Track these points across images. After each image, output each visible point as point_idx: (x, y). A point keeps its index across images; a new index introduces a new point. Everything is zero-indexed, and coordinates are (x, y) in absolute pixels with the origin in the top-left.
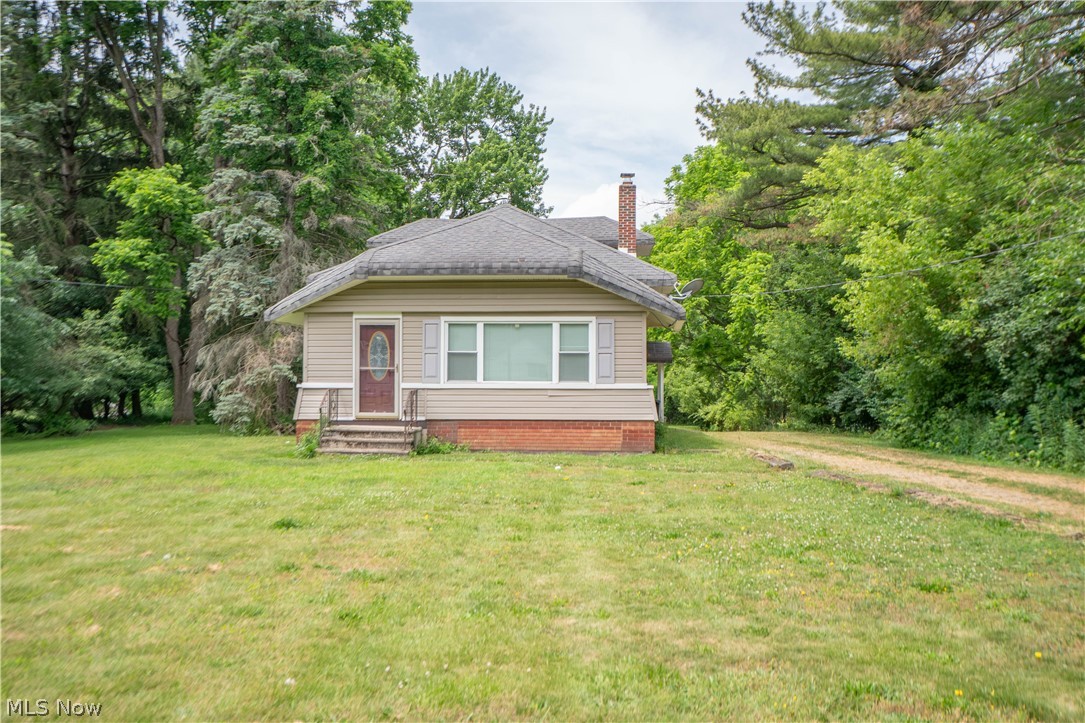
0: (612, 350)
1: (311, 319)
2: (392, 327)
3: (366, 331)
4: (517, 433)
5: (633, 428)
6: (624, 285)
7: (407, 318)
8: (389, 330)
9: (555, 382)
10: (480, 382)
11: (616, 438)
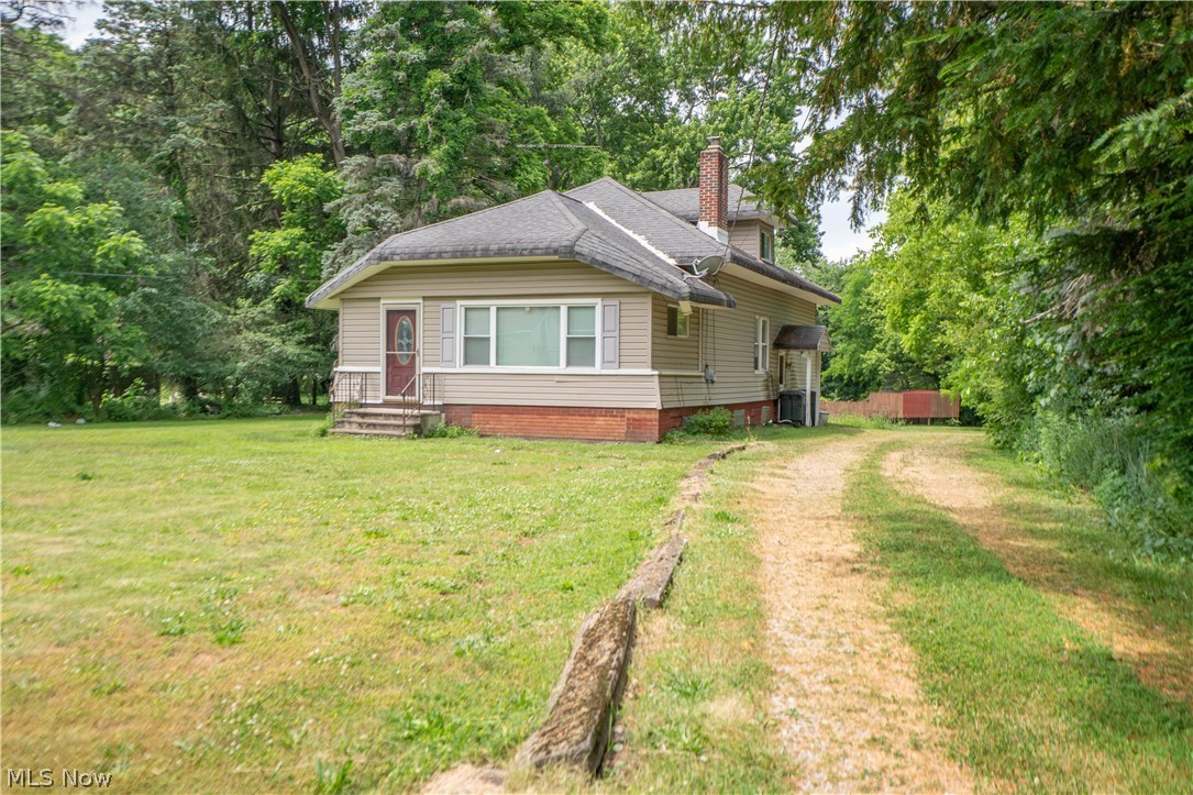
0: (617, 334)
1: (347, 305)
2: (414, 312)
3: (392, 315)
4: (526, 419)
5: (636, 416)
6: (619, 265)
7: (428, 303)
8: (411, 313)
9: (562, 368)
10: (493, 367)
11: (619, 425)
